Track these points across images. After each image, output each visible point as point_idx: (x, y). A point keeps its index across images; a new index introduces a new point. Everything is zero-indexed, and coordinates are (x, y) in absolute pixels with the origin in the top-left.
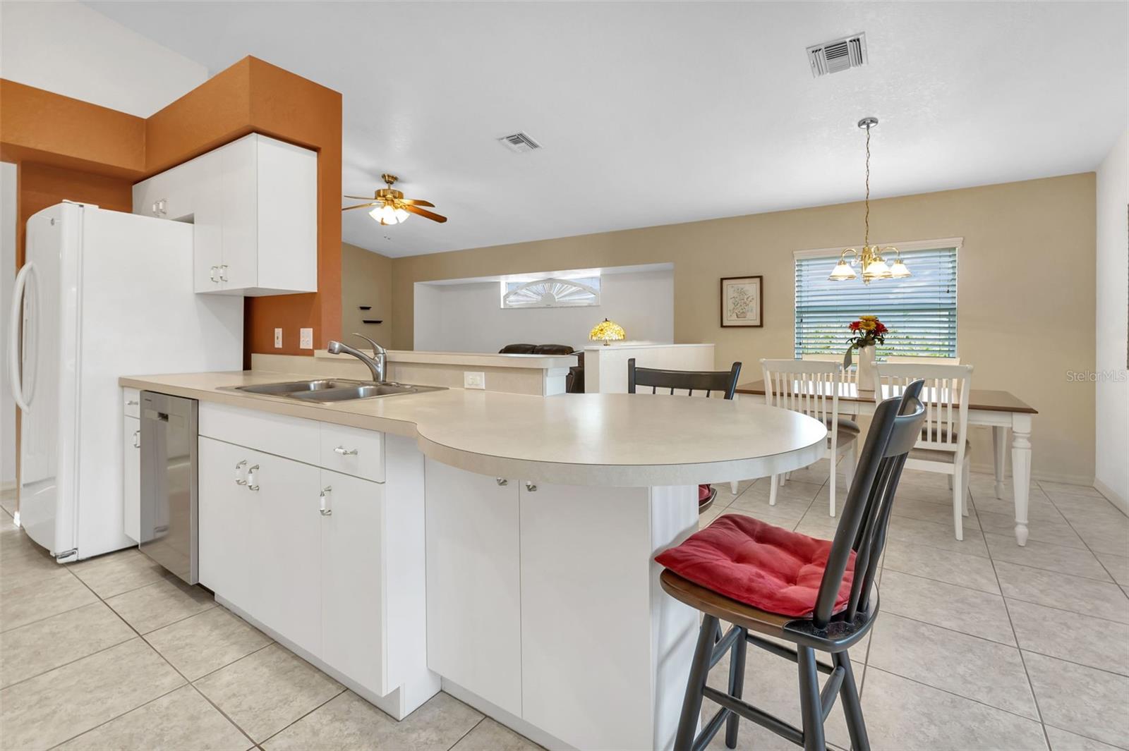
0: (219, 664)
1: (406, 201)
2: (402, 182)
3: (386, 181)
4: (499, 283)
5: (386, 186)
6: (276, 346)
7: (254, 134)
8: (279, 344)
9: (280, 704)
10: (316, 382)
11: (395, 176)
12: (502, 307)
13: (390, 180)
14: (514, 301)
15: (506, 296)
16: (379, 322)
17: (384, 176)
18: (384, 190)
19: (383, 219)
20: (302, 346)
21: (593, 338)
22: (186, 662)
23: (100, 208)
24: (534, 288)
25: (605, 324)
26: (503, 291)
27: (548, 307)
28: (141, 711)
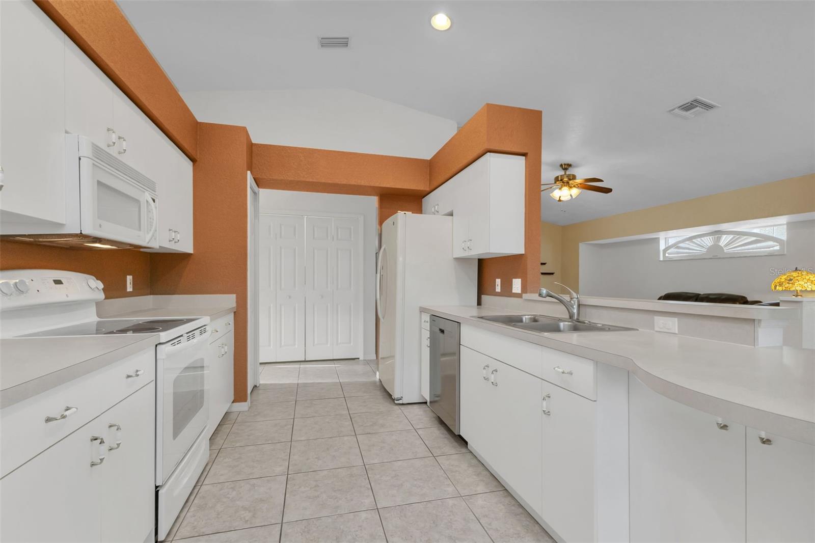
0: (475, 491)
1: (578, 181)
2: (576, 166)
3: (563, 168)
4: (659, 238)
5: (562, 173)
6: (497, 291)
7: (488, 153)
8: (498, 289)
9: (515, 536)
10: (527, 317)
11: (570, 163)
12: (661, 259)
13: (566, 167)
14: (672, 254)
15: (665, 251)
16: (552, 274)
17: (561, 165)
18: (561, 176)
19: (560, 197)
20: (514, 291)
21: (778, 288)
22: (458, 482)
23: (412, 213)
24: (698, 241)
25: (795, 274)
26: (662, 246)
27: (715, 258)
28: (439, 502)
